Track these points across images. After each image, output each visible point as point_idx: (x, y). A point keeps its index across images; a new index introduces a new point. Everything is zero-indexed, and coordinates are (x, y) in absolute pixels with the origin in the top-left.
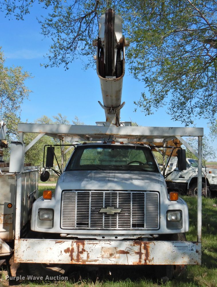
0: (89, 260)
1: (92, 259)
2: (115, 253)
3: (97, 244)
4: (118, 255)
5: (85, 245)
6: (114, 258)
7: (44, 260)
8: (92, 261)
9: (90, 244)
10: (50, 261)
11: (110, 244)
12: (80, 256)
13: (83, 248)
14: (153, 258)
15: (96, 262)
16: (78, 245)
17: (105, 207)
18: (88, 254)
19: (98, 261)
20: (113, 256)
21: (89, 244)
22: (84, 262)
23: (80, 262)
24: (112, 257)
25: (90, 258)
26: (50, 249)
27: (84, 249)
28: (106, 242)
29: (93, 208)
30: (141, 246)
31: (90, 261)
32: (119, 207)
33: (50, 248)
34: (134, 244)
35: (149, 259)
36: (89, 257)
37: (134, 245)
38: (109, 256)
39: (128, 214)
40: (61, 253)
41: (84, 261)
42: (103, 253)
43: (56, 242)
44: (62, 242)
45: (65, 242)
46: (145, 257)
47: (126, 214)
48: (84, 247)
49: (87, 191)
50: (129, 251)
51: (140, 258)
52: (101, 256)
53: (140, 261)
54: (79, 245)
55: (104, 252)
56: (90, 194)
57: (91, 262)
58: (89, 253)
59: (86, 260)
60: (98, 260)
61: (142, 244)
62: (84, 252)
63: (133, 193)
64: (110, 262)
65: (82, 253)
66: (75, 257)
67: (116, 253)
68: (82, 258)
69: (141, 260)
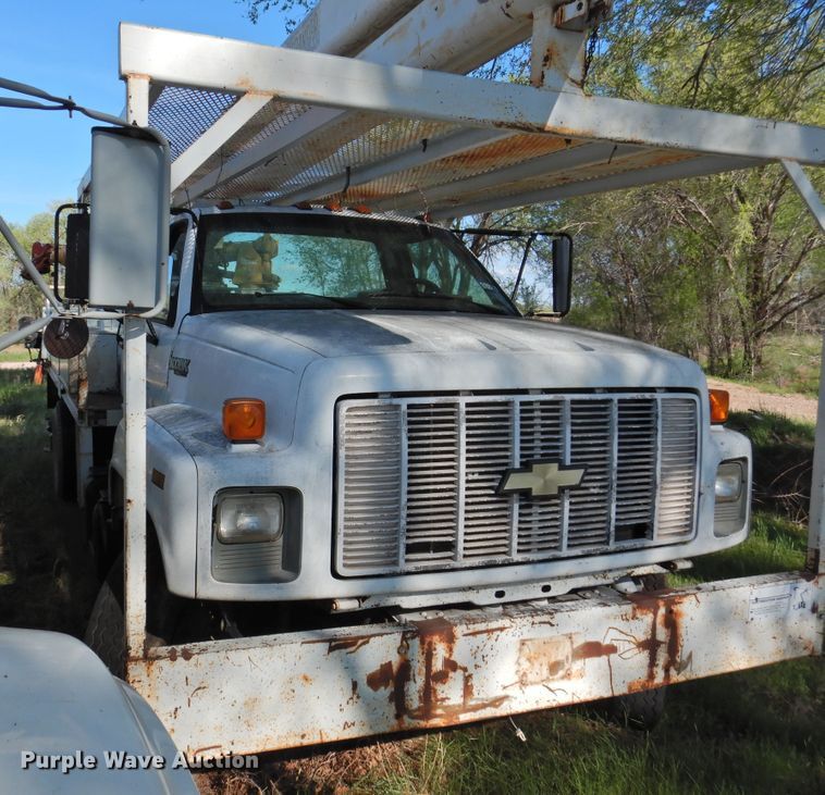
0: (473, 703)
1: (485, 697)
2: (567, 658)
3: (502, 629)
4: (577, 665)
5: (457, 642)
6: (563, 678)
7: (275, 737)
8: (484, 706)
9: (474, 634)
10: (303, 736)
11: (552, 625)
12: (435, 691)
13: (447, 656)
14: (690, 657)
15: (497, 707)
16: (426, 646)
17: (521, 463)
18: (467, 678)
19: (506, 703)
20: (561, 673)
21: (470, 637)
22: (452, 716)
23: (436, 716)
24: (556, 677)
25: (476, 695)
26: (303, 681)
27: (453, 658)
28: (537, 619)
29: (473, 474)
30: (655, 614)
31: (475, 709)
32: (572, 461)
33: (306, 679)
34: (634, 609)
35: (678, 660)
36: (471, 693)
37: (634, 617)
38: (545, 672)
39: (601, 487)
40: (354, 693)
41: (452, 711)
42: (525, 665)
43: (333, 644)
44: (360, 642)
45: (372, 639)
46: (666, 655)
47: (594, 487)
48: (451, 650)
49: (450, 399)
50: (615, 643)
51: (652, 663)
52: (516, 679)
53: (651, 676)
54: (430, 644)
55: (529, 660)
56: (463, 408)
57: (480, 712)
58: (470, 676)
59: (459, 706)
60: (506, 697)
61: (658, 607)
62: (451, 674)
63: (620, 401)
64: (551, 696)
65: (442, 677)
66: (414, 702)
67: (570, 658)
68: (443, 700)
69: (655, 669)
